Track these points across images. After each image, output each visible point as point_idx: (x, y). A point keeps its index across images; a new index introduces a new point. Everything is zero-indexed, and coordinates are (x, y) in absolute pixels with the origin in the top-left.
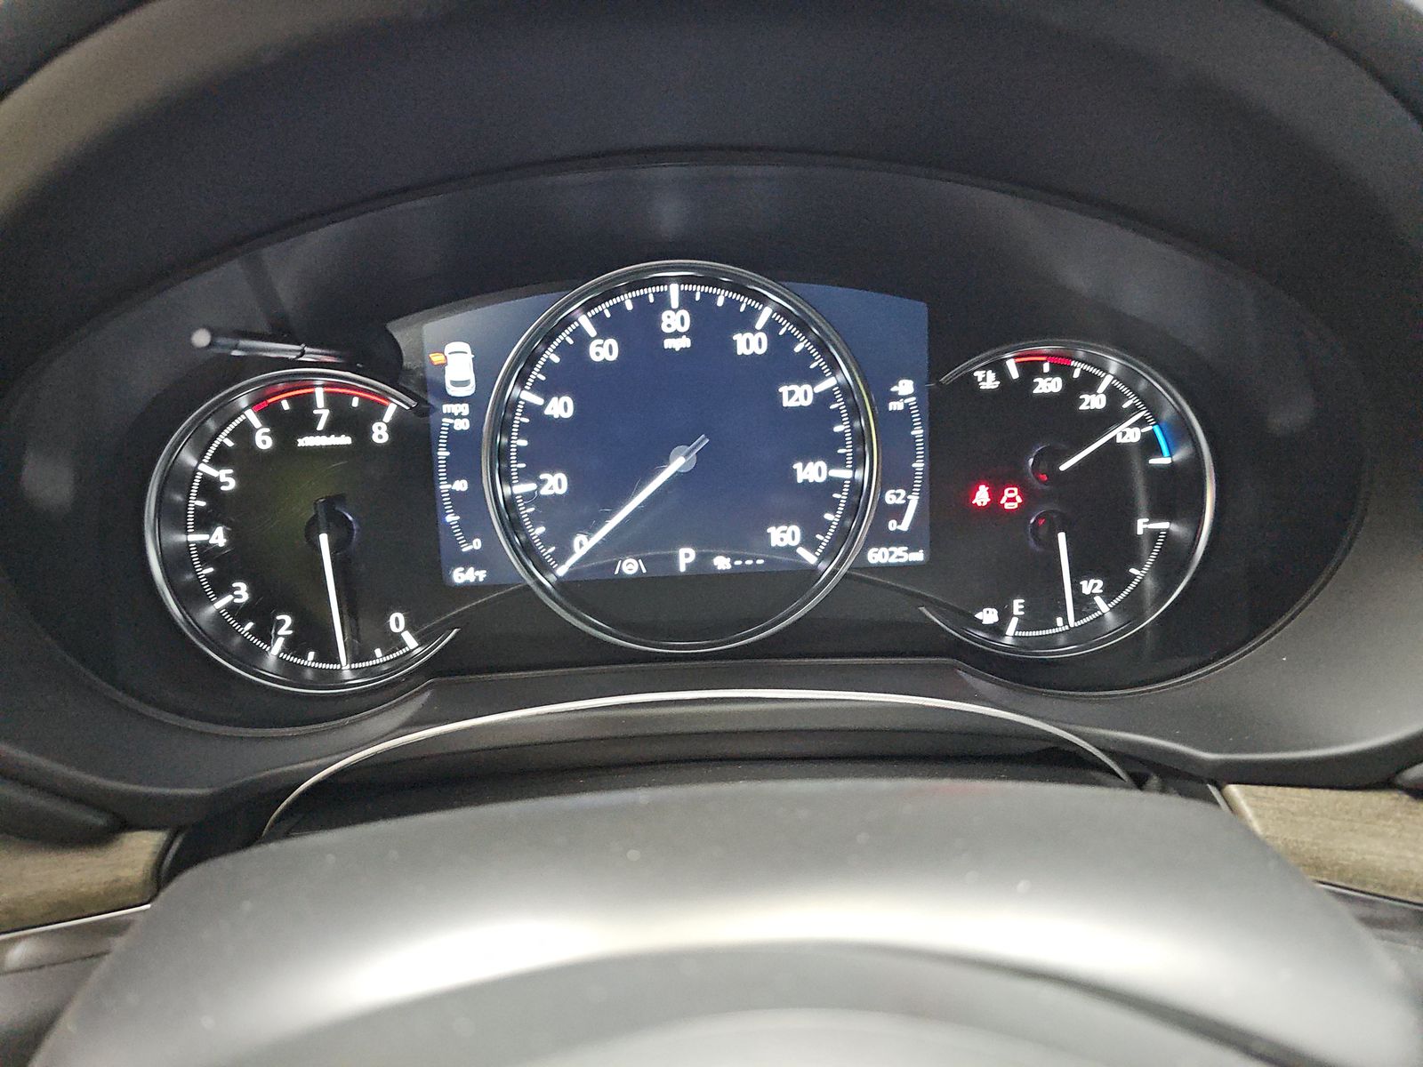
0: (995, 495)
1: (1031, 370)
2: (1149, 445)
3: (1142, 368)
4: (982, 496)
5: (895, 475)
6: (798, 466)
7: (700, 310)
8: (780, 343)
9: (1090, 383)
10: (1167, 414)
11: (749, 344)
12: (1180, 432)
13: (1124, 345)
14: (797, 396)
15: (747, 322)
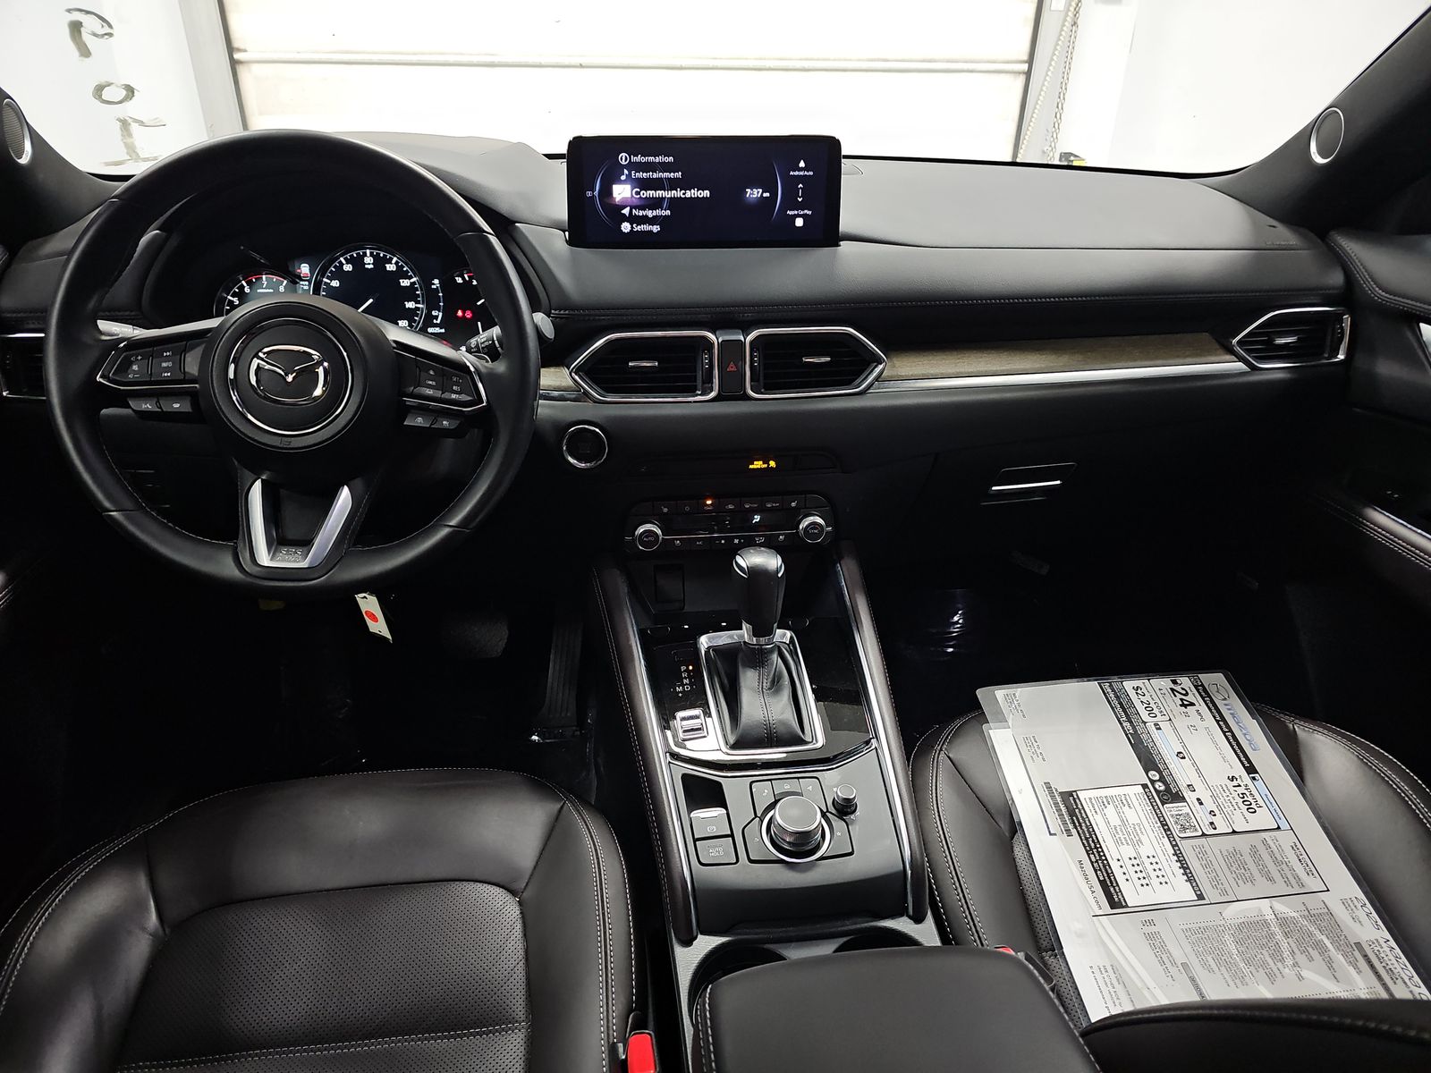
0: (464, 313)
1: (471, 277)
4: (460, 313)
5: (435, 306)
6: (406, 303)
7: (376, 258)
8: (399, 268)
11: (391, 267)
14: (405, 283)
15: (389, 261)
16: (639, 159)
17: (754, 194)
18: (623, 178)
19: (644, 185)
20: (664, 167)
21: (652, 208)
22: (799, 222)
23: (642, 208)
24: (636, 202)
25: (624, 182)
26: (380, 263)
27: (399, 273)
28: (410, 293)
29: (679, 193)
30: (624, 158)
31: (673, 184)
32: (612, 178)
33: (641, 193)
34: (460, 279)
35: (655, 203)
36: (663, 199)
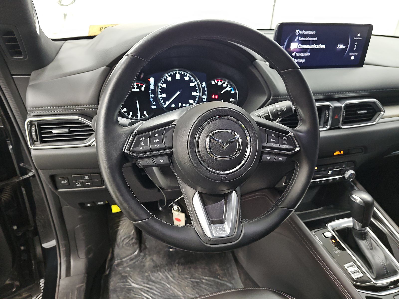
0: (215, 96)
1: (218, 82)
2: (231, 90)
3: (230, 82)
4: (213, 97)
5: (204, 94)
6: (192, 93)
7: (181, 74)
8: (190, 79)
9: (224, 83)
10: (233, 87)
11: (186, 78)
12: (234, 89)
13: (228, 79)
14: (192, 85)
15: (186, 76)
16: (303, 32)
17: (341, 46)
18: (296, 40)
19: (303, 43)
20: (312, 36)
21: (304, 52)
22: (353, 58)
23: (300, 52)
24: (298, 50)
25: (296, 42)
26: (182, 76)
27: (190, 81)
28: (194, 89)
29: (314, 47)
30: (298, 32)
31: (313, 43)
32: (291, 40)
33: (301, 47)
34: (214, 82)
35: (305, 51)
36: (307, 49)
